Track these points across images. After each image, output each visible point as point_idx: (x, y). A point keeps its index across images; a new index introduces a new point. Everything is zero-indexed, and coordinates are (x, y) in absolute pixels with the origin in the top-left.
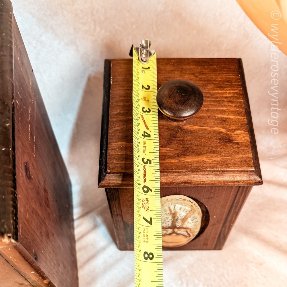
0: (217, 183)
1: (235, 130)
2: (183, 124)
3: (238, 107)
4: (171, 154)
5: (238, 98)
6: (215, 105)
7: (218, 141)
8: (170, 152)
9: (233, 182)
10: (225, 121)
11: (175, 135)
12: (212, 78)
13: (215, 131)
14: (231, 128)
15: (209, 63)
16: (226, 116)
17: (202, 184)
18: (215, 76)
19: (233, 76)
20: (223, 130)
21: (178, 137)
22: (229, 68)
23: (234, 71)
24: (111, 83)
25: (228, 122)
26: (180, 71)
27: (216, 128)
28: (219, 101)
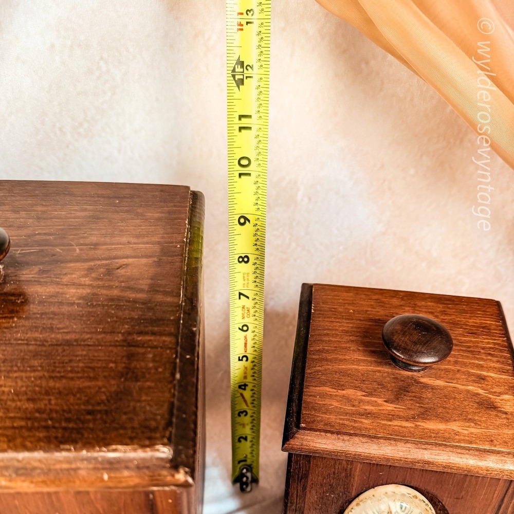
1: (500, 394)
2: (419, 375)
3: (503, 363)
4: (401, 414)
5: (501, 351)
6: (468, 357)
7: (476, 405)
8: (400, 411)
9: (502, 471)
10: (483, 379)
11: (407, 388)
12: (461, 321)
13: (468, 391)
14: (494, 390)
15: (454, 301)
16: (484, 373)
17: (451, 468)
18: (464, 318)
19: (492, 321)
20: (481, 391)
21: (413, 392)
22: (484, 311)
23: (492, 315)
24: (313, 311)
25: (488, 381)
26: (413, 307)
27: (470, 388)
28: (472, 352)
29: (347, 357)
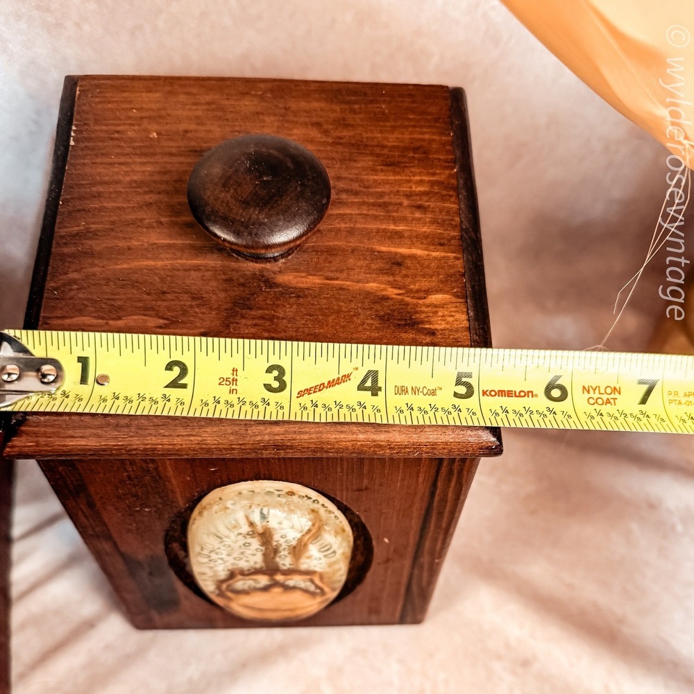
0: (372, 449)
1: (428, 292)
2: (276, 269)
3: (442, 224)
5: (443, 198)
6: (375, 218)
7: (376, 323)
9: (417, 447)
10: (399, 264)
11: (249, 299)
12: (373, 139)
13: (368, 293)
14: (417, 287)
15: (365, 94)
16: (403, 251)
17: (326, 452)
18: (381, 132)
19: (434, 134)
20: (392, 292)
21: (260, 308)
22: (423, 113)
23: (436, 120)
24: (72, 143)
25: (408, 268)
26: (281, 115)
27: (372, 286)
28: (384, 206)
29: (135, 243)
